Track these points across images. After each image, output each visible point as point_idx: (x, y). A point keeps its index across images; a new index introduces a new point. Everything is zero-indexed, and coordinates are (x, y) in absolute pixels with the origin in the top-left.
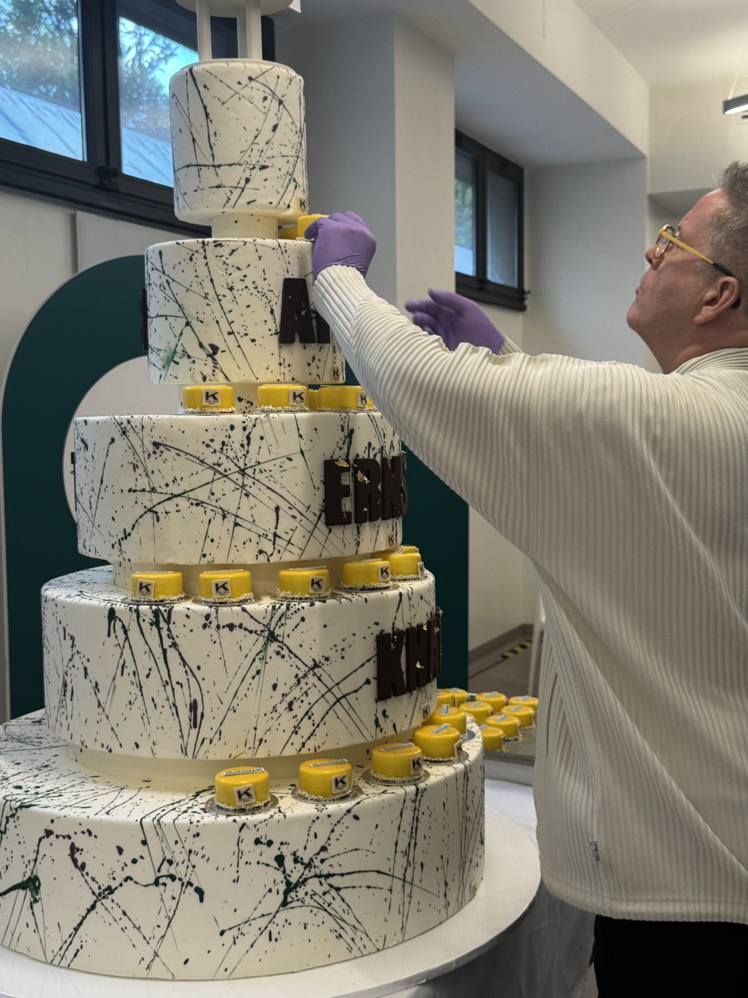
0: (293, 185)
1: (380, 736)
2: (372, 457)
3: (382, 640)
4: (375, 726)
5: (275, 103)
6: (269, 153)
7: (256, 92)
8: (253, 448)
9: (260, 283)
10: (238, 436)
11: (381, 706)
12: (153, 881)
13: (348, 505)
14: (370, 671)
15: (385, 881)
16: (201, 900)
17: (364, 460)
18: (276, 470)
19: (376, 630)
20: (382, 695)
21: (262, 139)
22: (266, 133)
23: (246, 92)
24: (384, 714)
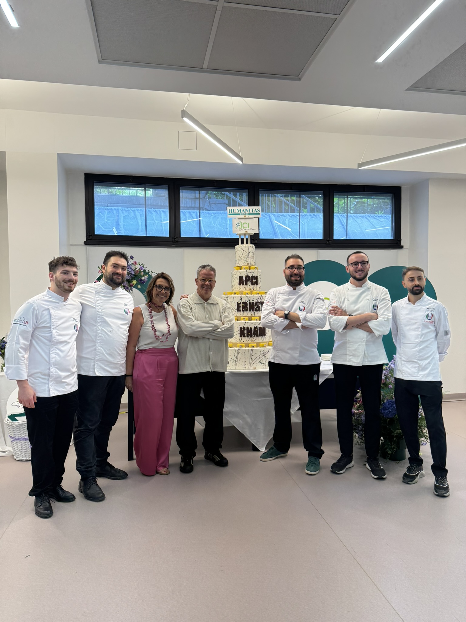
2: (246, 302)
4: (239, 340)
5: (243, 250)
6: (242, 258)
7: (240, 249)
11: (241, 338)
13: (241, 309)
14: (239, 332)
15: (233, 360)
17: (244, 302)
19: (240, 327)
20: (241, 336)
21: (240, 256)
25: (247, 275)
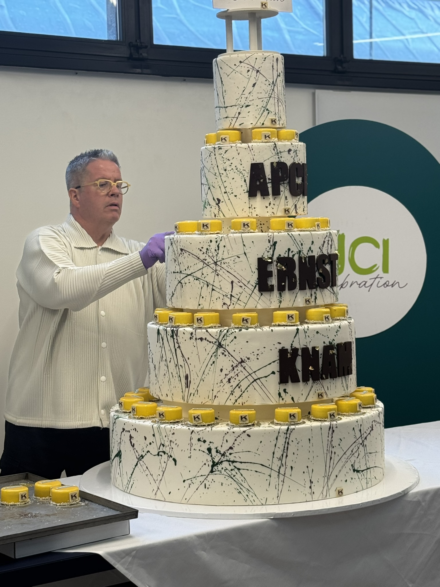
0: (266, 112)
1: (282, 402)
2: (291, 256)
3: (283, 352)
4: (278, 397)
5: (255, 72)
6: (251, 98)
7: (244, 68)
8: (220, 252)
9: (239, 167)
10: (214, 245)
11: (283, 387)
12: (157, 454)
13: (274, 281)
14: (276, 367)
15: (267, 471)
16: (176, 464)
17: (284, 258)
18: (231, 263)
19: (280, 347)
20: (283, 380)
21: (247, 92)
22: (250, 88)
23: (238, 69)
24: (285, 391)
25: (277, 160)
